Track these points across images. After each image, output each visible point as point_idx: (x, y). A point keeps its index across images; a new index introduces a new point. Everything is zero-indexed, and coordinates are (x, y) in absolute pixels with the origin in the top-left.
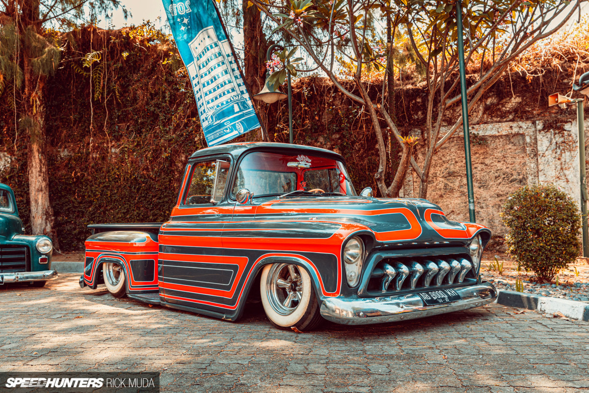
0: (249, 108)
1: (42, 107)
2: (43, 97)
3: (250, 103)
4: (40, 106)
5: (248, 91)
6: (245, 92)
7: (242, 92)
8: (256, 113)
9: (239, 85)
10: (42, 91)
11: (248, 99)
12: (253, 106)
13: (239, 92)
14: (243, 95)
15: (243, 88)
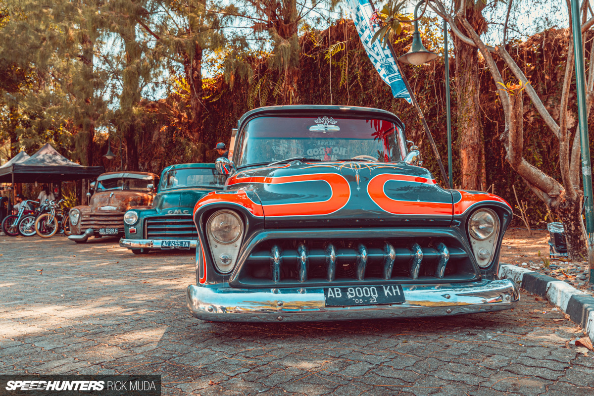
0: (395, 72)
1: (298, 98)
2: (298, 89)
3: (395, 67)
4: (296, 98)
5: (393, 55)
6: (390, 56)
7: (387, 56)
8: (402, 78)
9: (384, 49)
10: (297, 84)
11: (393, 63)
12: (398, 70)
13: (383, 56)
14: (388, 59)
15: (388, 52)
